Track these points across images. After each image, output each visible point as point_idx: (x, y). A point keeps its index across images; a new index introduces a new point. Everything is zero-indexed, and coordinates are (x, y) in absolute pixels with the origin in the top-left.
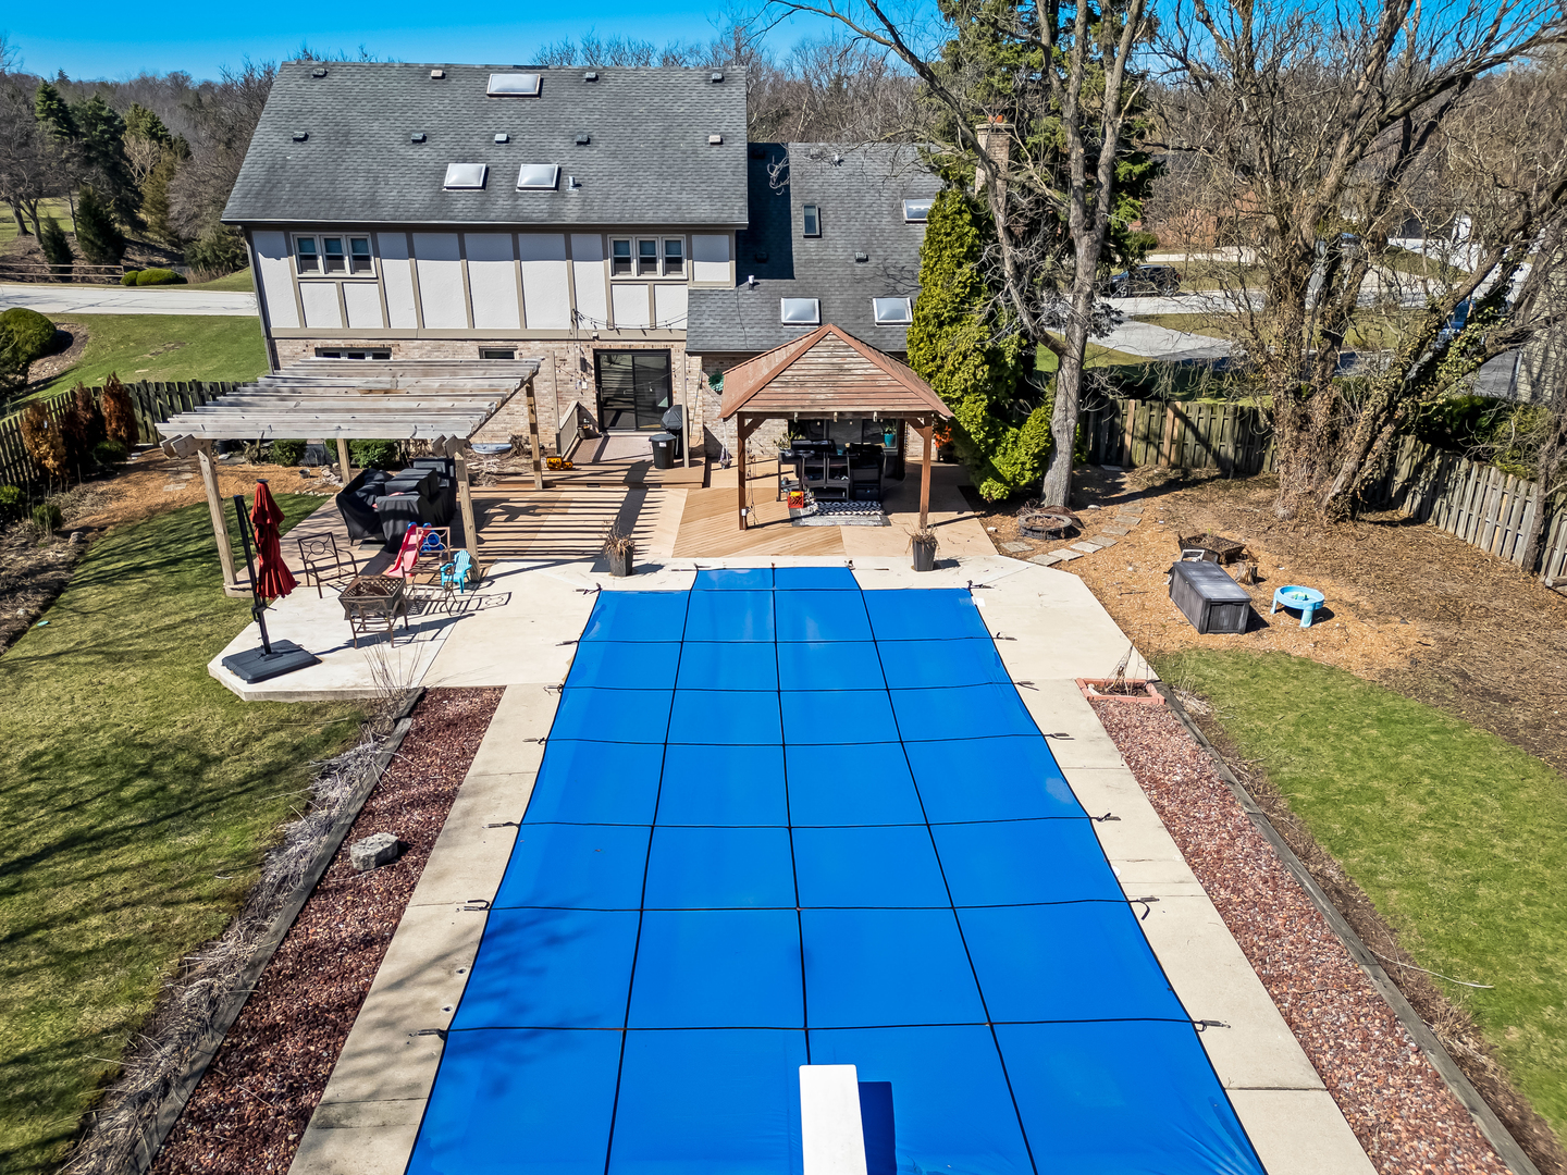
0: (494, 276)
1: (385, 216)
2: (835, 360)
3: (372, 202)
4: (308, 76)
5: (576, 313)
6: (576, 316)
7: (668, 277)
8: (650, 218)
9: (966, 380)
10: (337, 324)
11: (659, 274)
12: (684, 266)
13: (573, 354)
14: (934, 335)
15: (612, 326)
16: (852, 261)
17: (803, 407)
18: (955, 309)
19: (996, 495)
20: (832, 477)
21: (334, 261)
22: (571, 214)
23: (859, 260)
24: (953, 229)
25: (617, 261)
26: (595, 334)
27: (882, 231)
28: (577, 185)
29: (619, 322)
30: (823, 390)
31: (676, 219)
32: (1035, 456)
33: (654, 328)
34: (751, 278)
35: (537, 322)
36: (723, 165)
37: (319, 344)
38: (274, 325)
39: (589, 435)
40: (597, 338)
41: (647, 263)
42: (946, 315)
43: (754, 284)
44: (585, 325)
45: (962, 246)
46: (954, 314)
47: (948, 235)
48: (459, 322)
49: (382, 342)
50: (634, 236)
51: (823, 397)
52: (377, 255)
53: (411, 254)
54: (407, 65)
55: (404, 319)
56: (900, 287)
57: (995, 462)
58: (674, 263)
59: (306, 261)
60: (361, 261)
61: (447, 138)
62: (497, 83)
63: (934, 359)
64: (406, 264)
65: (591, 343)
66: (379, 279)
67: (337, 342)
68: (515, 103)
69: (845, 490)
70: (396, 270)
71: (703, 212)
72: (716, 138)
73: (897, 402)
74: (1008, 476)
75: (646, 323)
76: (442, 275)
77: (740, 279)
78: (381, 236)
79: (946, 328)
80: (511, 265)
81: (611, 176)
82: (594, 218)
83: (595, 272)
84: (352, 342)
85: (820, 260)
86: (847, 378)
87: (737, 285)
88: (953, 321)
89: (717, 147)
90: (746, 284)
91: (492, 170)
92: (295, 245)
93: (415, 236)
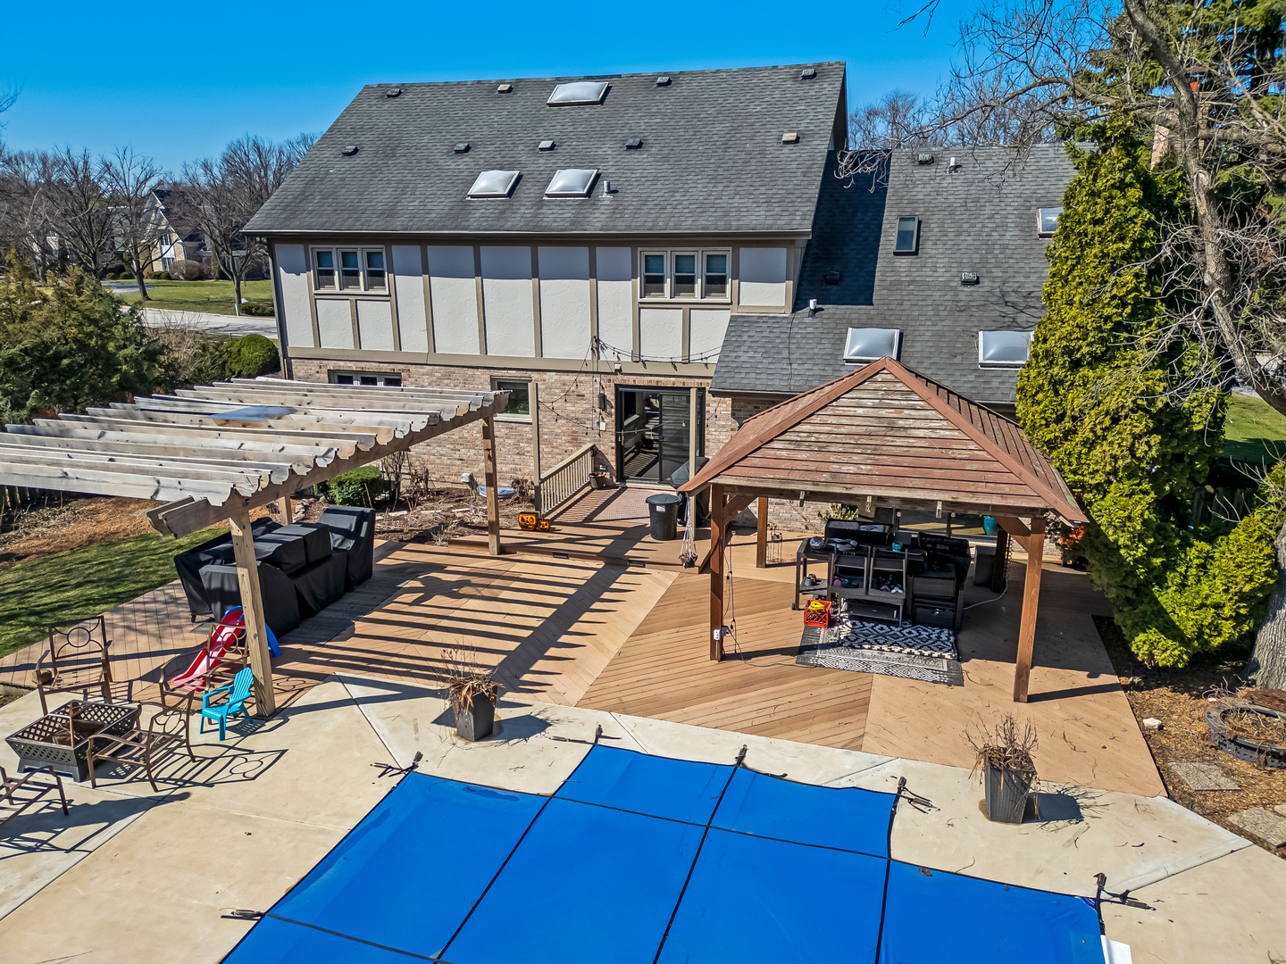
0: (509, 294)
1: (398, 226)
2: (883, 413)
4: (382, 97)
5: (598, 341)
6: (597, 345)
7: (707, 300)
8: (688, 225)
9: (1115, 458)
10: (349, 344)
11: (697, 297)
12: (728, 287)
13: (590, 387)
14: (1061, 382)
15: (638, 358)
16: (956, 283)
17: (815, 483)
18: (1103, 341)
19: (1162, 659)
20: (877, 586)
21: (350, 276)
22: (596, 222)
23: (966, 283)
24: (1107, 212)
25: (649, 280)
26: (617, 366)
27: (1004, 247)
28: (610, 192)
29: (647, 353)
30: (856, 458)
31: (720, 227)
32: (1242, 597)
33: (687, 361)
34: (812, 304)
35: (555, 350)
36: (794, 165)
37: (331, 365)
38: (291, 344)
39: (601, 484)
40: (619, 371)
41: (684, 282)
42: (1085, 350)
43: (816, 310)
44: (607, 355)
45: (1121, 239)
46: (1099, 349)
47: (1096, 222)
48: (471, 348)
49: (392, 366)
50: (669, 250)
51: (852, 469)
52: (391, 271)
53: (425, 270)
54: (479, 82)
55: (415, 342)
56: (1022, 318)
57: (1167, 598)
58: (715, 283)
59: (324, 276)
60: (376, 276)
61: (491, 148)
62: (561, 93)
63: (1060, 419)
64: (418, 281)
65: (612, 377)
66: (392, 297)
67: (349, 364)
68: (573, 111)
69: (897, 607)
70: (409, 287)
71: (757, 219)
72: (790, 136)
74: (1190, 631)
75: (678, 355)
76: (455, 293)
77: (798, 303)
78: (395, 249)
79: (1084, 371)
80: (527, 285)
81: (655, 180)
82: (621, 227)
83: (620, 294)
84: (363, 365)
85: (911, 283)
86: (899, 442)
87: (794, 311)
88: (1096, 360)
89: (790, 146)
90: (806, 310)
91: (526, 177)
92: (313, 260)
93: (429, 247)
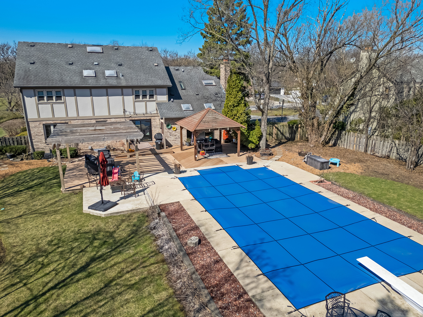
0: (100, 101)
1: (68, 84)
2: (214, 116)
3: (62, 80)
4: (29, 46)
5: (125, 110)
6: (125, 111)
7: (150, 100)
8: (145, 84)
9: (242, 120)
10: (51, 116)
11: (148, 99)
12: (154, 97)
14: (232, 110)
15: (135, 113)
16: (195, 95)
19: (253, 147)
20: (211, 147)
21: (50, 98)
22: (124, 83)
23: (197, 95)
25: (136, 96)
26: (130, 116)
27: (200, 88)
28: (122, 76)
29: (137, 112)
30: (214, 123)
31: (153, 84)
32: (259, 137)
33: (147, 113)
34: (172, 100)
35: (113, 113)
36: (160, 71)
37: (44, 123)
38: (29, 117)
40: (131, 117)
41: (144, 96)
43: (173, 101)
44: (127, 113)
45: (238, 88)
48: (90, 114)
49: (65, 121)
50: (141, 89)
51: (214, 125)
52: (64, 96)
53: (75, 95)
54: (59, 44)
55: (72, 114)
56: (209, 101)
57: (250, 139)
58: (152, 96)
59: (41, 98)
60: (59, 97)
61: (79, 63)
62: (89, 49)
63: (232, 116)
64: (73, 98)
65: (129, 118)
66: (65, 103)
67: (50, 122)
68: (97, 54)
69: (214, 150)
70: (70, 100)
71: (159, 83)
72: (156, 64)
73: (232, 125)
74: (255, 142)
75: (144, 112)
76: (84, 101)
77: (169, 100)
78: (65, 90)
79: (235, 108)
80: (106, 98)
81: (131, 73)
82: (130, 84)
83: (130, 99)
84: (55, 121)
85: (187, 95)
86: (218, 120)
87: (169, 101)
88: (236, 106)
89: (157, 67)
90: (171, 101)
91: (96, 72)
92: (37, 93)
93: (76, 90)
